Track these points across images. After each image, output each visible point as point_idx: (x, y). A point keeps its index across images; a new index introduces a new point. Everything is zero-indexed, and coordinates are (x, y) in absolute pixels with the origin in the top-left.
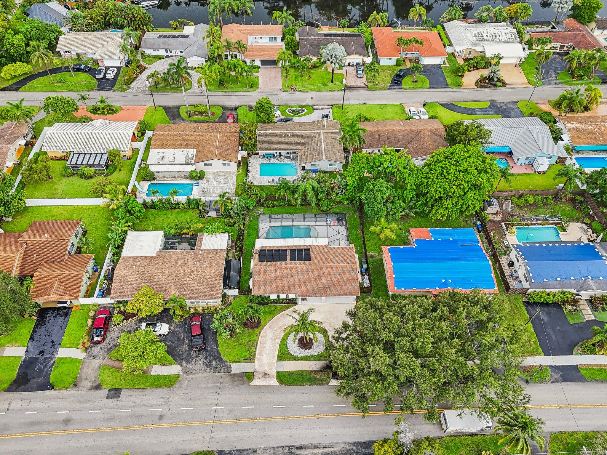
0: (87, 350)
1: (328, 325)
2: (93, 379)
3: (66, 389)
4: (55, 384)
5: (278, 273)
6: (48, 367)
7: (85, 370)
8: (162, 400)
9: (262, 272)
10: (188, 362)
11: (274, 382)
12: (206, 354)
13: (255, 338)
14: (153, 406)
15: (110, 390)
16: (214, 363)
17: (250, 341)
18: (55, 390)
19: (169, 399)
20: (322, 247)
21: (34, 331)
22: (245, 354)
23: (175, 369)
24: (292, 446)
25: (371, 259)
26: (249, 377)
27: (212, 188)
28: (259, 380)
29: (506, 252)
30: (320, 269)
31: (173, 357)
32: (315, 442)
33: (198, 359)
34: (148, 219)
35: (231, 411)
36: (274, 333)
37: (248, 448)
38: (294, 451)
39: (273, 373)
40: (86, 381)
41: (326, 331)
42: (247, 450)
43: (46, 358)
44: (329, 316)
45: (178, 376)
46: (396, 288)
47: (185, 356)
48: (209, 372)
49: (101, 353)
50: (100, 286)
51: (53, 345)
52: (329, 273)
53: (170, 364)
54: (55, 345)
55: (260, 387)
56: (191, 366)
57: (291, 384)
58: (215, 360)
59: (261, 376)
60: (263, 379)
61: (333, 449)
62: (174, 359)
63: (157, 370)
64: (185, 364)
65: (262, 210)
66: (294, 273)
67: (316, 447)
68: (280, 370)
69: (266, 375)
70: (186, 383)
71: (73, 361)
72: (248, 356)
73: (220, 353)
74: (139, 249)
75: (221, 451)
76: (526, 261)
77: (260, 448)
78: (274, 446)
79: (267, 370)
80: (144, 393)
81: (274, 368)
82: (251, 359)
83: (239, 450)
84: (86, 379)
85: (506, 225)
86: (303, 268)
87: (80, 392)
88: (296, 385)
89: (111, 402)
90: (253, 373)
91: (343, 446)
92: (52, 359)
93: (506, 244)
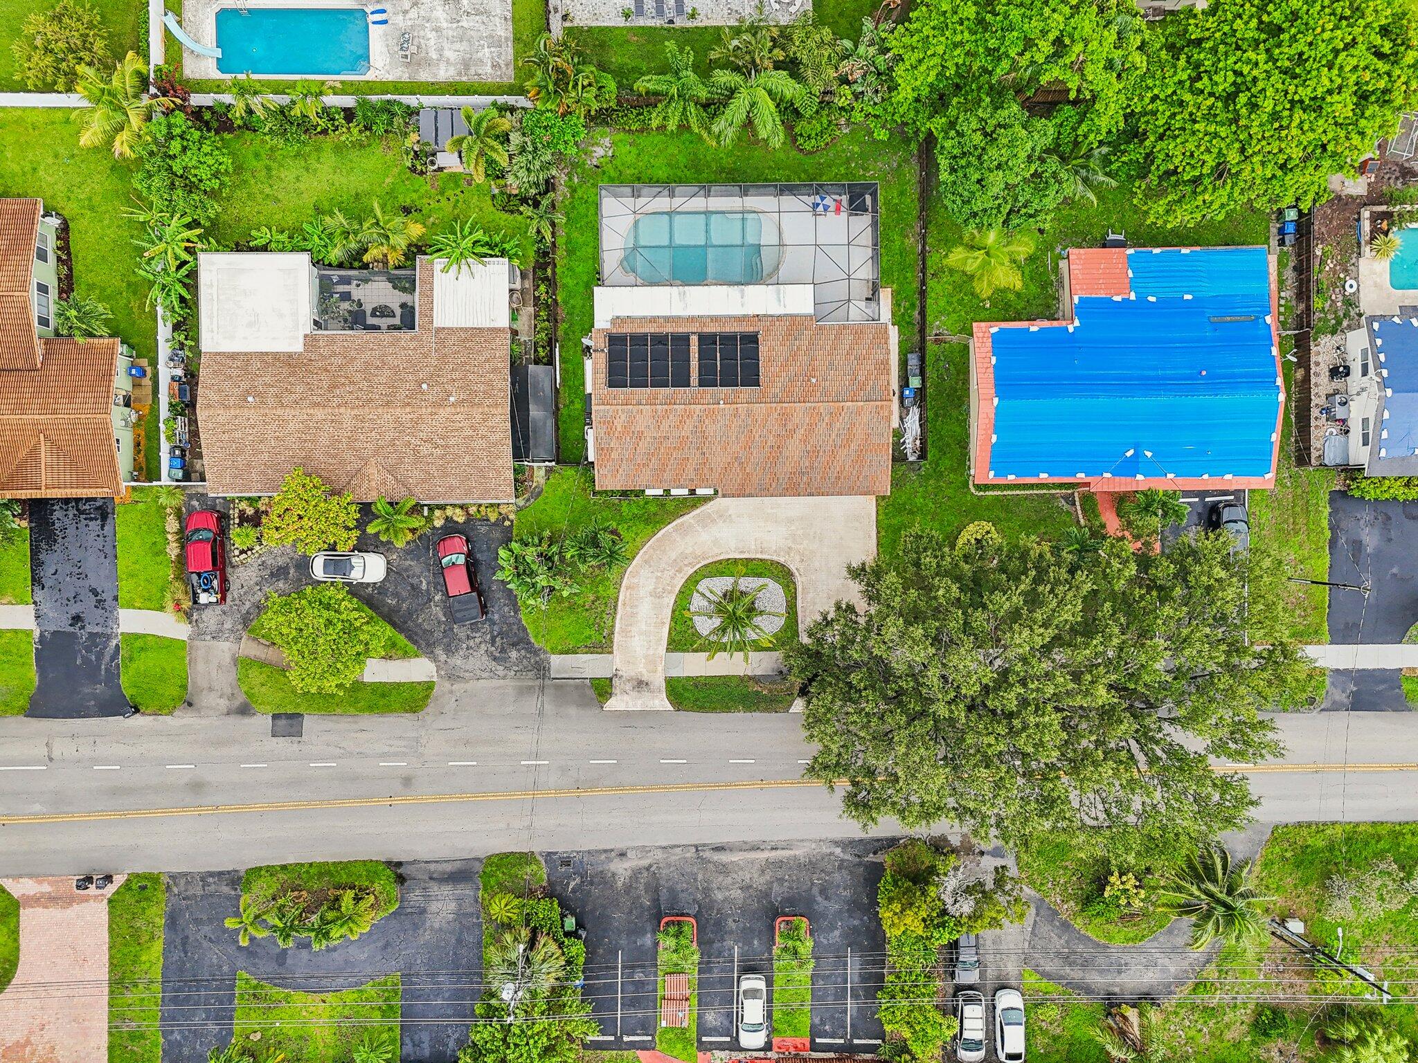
0: (188, 615)
1: (798, 558)
2: (228, 691)
3: (170, 713)
4: (138, 700)
5: (665, 425)
6: (107, 658)
7: (201, 667)
8: (403, 743)
9: (619, 424)
10: (449, 651)
11: (661, 703)
12: (491, 632)
13: (611, 591)
14: (384, 756)
15: (275, 717)
16: (514, 654)
17: (598, 598)
18: (143, 714)
19: (417, 740)
20: (794, 322)
21: (36, 564)
22: (587, 632)
23: (418, 669)
24: (704, 845)
25: (935, 347)
26: (602, 689)
27: (432, 35)
28: (626, 697)
29: (1339, 323)
30: (785, 417)
31: (410, 638)
32: (752, 837)
33: (471, 643)
34: (247, 175)
35: (564, 770)
36: (657, 578)
37: (608, 847)
38: (707, 854)
39: (659, 681)
40: (213, 695)
41: (790, 574)
42: (605, 851)
43: (92, 636)
44: (800, 532)
45: (429, 686)
46: (992, 474)
47: (438, 635)
48: (504, 678)
49: (228, 625)
50: (168, 438)
51: (99, 601)
52: (811, 428)
53: (405, 655)
54: (105, 602)
55: (627, 714)
56: (457, 661)
57: (702, 709)
58: (514, 645)
59: (628, 687)
60: (634, 694)
61: (792, 853)
62: (415, 642)
63: (377, 671)
64: (443, 657)
65: (607, 141)
66: (711, 429)
67: (755, 848)
68: (675, 673)
69: (641, 685)
70: (453, 704)
71: (166, 645)
72: (596, 638)
73: (525, 629)
74: (250, 325)
75: (549, 854)
76: (1389, 392)
77: (633, 848)
78: (664, 844)
79: (644, 672)
80: (356, 727)
81: (660, 668)
82: (603, 645)
83: (589, 852)
84: (210, 689)
85: (1375, 218)
86: (736, 414)
87: (203, 722)
88: (713, 710)
89: (283, 745)
90: (611, 679)
91: (813, 846)
92: (109, 637)
93: (1349, 291)
